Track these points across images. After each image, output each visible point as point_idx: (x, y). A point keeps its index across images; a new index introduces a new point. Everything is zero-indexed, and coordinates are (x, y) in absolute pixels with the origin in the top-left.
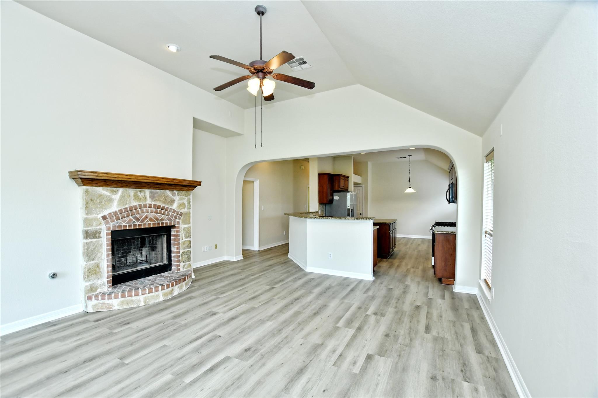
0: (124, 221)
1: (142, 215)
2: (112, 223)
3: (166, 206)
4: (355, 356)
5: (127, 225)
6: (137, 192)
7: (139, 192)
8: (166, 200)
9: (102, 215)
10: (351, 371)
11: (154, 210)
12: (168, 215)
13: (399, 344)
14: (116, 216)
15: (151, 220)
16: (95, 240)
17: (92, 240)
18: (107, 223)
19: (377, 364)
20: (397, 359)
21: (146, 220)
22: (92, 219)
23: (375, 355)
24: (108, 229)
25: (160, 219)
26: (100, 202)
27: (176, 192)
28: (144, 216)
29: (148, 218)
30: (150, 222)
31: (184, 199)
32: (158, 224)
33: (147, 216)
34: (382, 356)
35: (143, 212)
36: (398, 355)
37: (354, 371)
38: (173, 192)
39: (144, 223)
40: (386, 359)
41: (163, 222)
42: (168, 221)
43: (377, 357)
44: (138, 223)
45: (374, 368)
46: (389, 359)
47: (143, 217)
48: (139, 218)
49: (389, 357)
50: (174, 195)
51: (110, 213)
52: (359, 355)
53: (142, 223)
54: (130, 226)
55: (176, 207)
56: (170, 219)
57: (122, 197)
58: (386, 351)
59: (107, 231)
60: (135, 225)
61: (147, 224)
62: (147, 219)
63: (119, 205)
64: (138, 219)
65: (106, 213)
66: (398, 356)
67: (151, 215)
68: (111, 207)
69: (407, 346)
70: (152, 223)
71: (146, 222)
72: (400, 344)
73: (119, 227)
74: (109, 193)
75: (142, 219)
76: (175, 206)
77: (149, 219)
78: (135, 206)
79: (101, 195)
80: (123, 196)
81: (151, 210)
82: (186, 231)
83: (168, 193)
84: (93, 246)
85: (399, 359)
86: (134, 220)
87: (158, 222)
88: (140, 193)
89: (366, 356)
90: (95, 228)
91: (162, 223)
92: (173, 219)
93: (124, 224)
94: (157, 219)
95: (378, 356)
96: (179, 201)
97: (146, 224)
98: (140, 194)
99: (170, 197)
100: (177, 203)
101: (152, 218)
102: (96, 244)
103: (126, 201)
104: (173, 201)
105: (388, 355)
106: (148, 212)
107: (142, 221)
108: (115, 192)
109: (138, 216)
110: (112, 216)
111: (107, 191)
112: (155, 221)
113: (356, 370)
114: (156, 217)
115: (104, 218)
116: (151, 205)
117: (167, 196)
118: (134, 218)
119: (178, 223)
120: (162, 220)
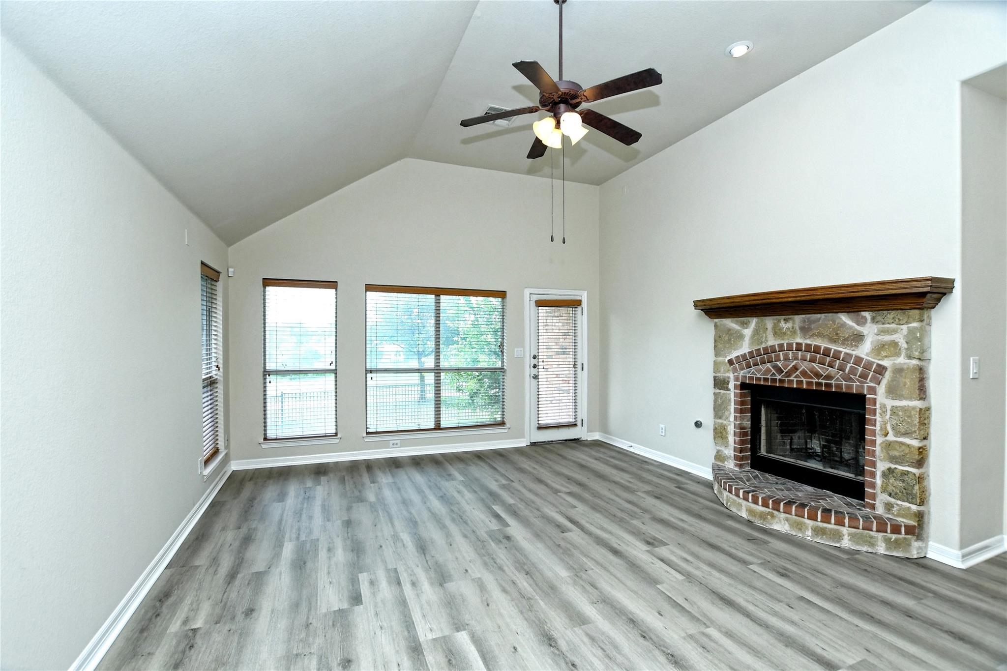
0: (759, 371)
1: (787, 362)
2: (742, 372)
3: (834, 347)
4: (379, 591)
5: (762, 377)
6: (779, 321)
7: (782, 322)
8: (837, 334)
9: (729, 358)
10: (369, 573)
11: (808, 356)
12: (842, 369)
13: (314, 653)
14: (745, 361)
15: (804, 373)
16: (722, 391)
17: (720, 391)
18: (735, 370)
19: (340, 595)
20: (311, 617)
21: (795, 373)
22: (720, 363)
23: (349, 607)
24: (737, 379)
25: (824, 375)
26: (730, 340)
27: (867, 315)
28: (791, 366)
29: (800, 370)
30: (803, 379)
31: (895, 331)
32: (819, 384)
33: (798, 367)
34: (338, 610)
35: (786, 358)
36: (311, 626)
37: (365, 574)
38: (858, 315)
39: (791, 378)
40: (329, 610)
41: (832, 382)
42: (844, 383)
43: (345, 606)
44: (778, 377)
45: (342, 588)
46: (324, 610)
47: (789, 368)
48: (782, 368)
49: (325, 615)
50: (862, 322)
51: (738, 356)
52: (375, 596)
53: (786, 379)
54: (766, 380)
55: (868, 351)
56: (848, 379)
57: (756, 332)
58: (335, 623)
59: (735, 382)
60: (774, 380)
61: (795, 381)
62: (798, 373)
63: (751, 343)
64: (780, 371)
65: (733, 355)
66: (311, 624)
67: (803, 366)
68: (741, 346)
69: (297, 655)
70: (804, 380)
71: (795, 377)
72: (310, 653)
73: (751, 378)
74: (739, 326)
75: (787, 370)
76: (864, 350)
77: (801, 372)
78: (773, 347)
79: (729, 330)
80: (757, 330)
81: (801, 355)
82: (898, 415)
83: (845, 318)
84: (721, 399)
85: (308, 618)
86: (773, 371)
87: (820, 381)
88: (785, 323)
89: (363, 599)
90: (723, 376)
91: (826, 384)
92: (858, 380)
93: (758, 376)
94: (818, 375)
95: (343, 608)
96: (880, 337)
97: (793, 380)
98: (784, 325)
99: (851, 328)
100: (872, 342)
101: (806, 371)
102: (724, 398)
103: (762, 337)
104: (859, 338)
105: (328, 617)
106: (796, 359)
107: (788, 374)
108: (746, 324)
109: (779, 364)
110: (740, 361)
111: (736, 323)
112: (812, 378)
113: (364, 578)
114: (815, 370)
115: (731, 362)
116: (801, 344)
117: (844, 325)
118: (774, 367)
119: (873, 391)
120: (828, 377)
